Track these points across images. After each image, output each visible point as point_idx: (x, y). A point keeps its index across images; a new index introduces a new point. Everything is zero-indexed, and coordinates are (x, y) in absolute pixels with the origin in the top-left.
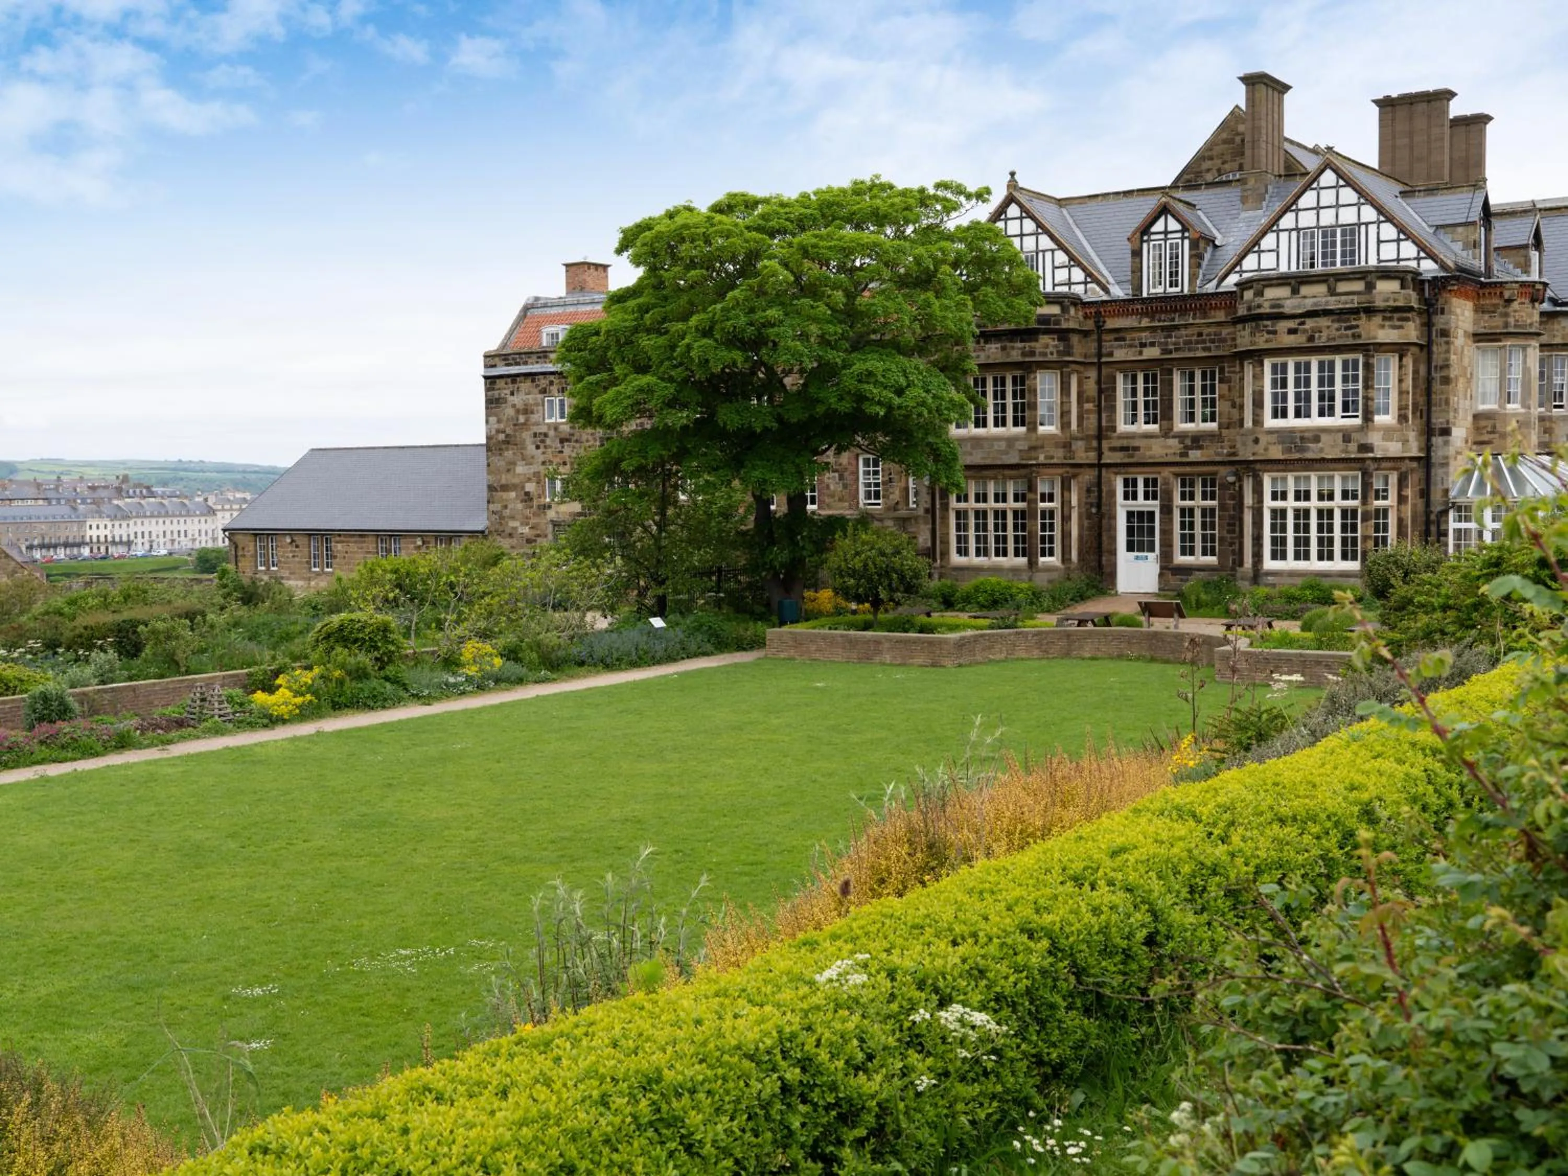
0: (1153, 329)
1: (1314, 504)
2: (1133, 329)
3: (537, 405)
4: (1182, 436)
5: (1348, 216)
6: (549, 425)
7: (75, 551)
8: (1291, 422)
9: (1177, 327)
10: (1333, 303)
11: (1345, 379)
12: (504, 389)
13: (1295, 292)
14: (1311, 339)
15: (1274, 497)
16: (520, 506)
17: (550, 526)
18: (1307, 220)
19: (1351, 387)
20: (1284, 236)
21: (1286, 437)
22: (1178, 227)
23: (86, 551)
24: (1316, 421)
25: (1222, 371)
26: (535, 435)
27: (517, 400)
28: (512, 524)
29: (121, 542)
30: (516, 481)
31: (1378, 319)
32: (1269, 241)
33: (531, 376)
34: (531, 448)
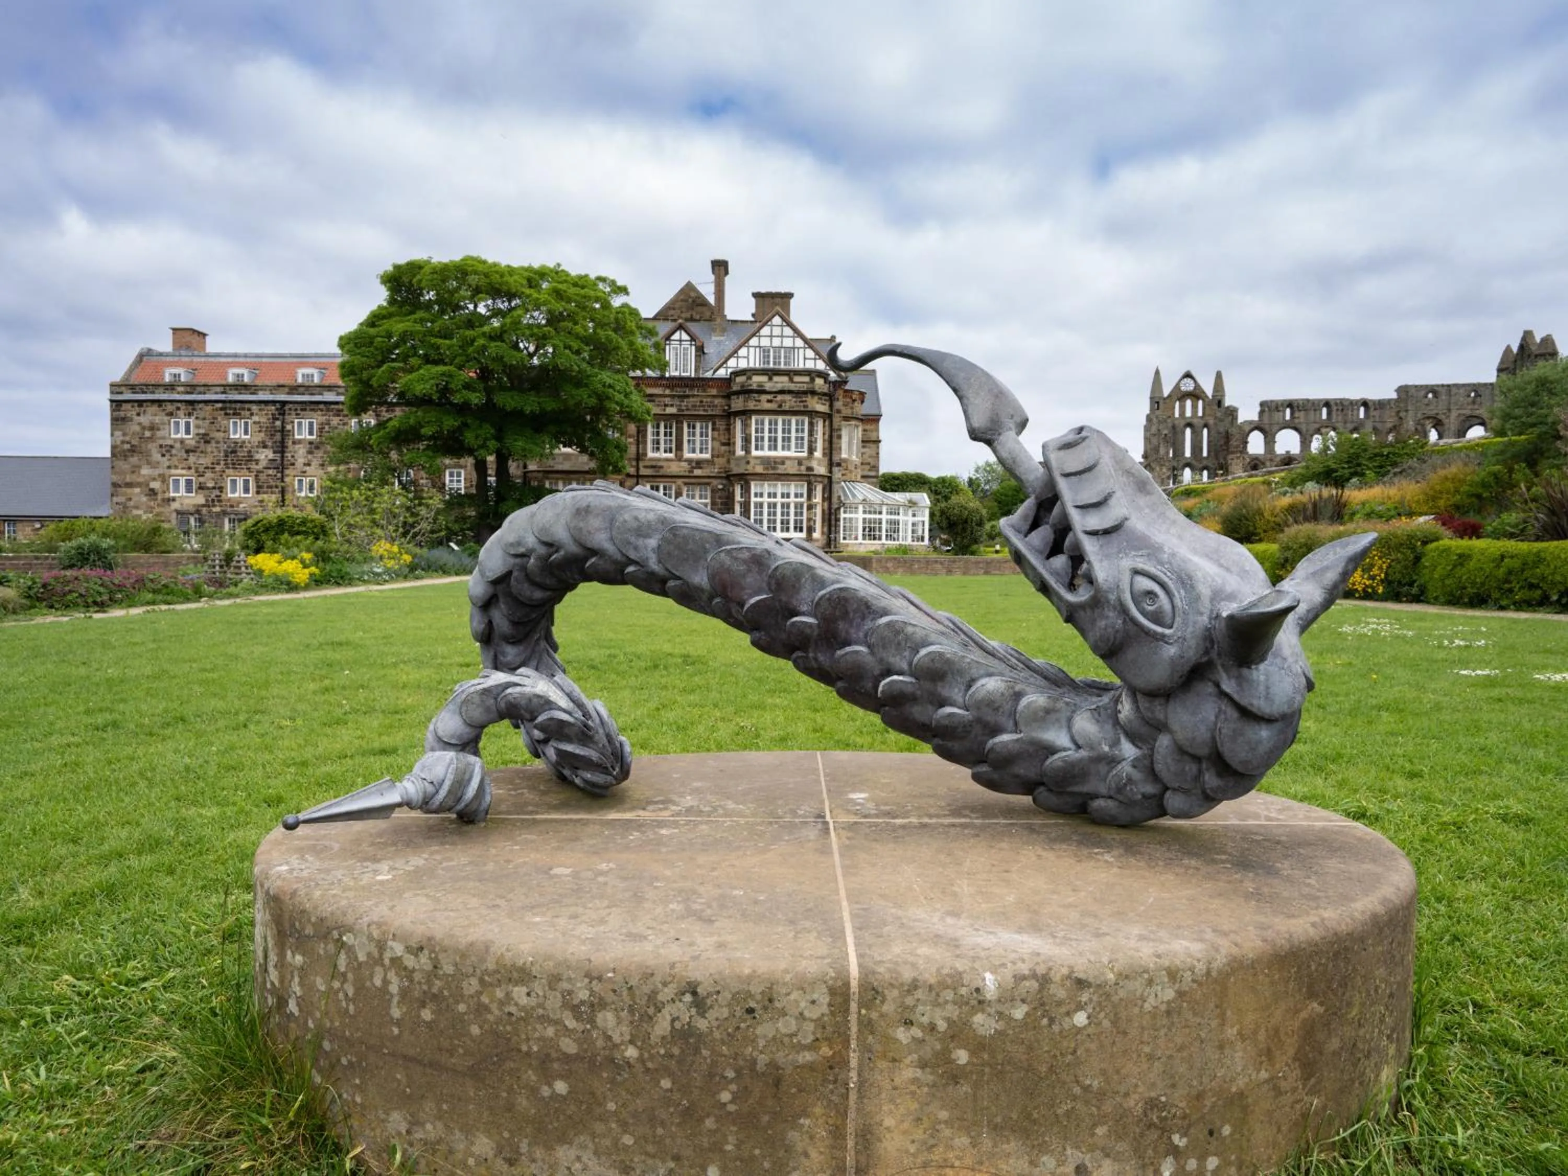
0: (672, 397)
1: (779, 500)
2: (660, 396)
3: (164, 424)
4: (689, 461)
5: (788, 342)
6: (175, 440)
8: (766, 453)
9: (688, 396)
10: (792, 387)
11: (797, 431)
12: (129, 411)
13: (770, 379)
14: (780, 406)
15: (756, 495)
16: (144, 499)
17: (174, 515)
18: (765, 342)
19: (800, 435)
20: (752, 350)
21: (765, 461)
22: (688, 338)
24: (780, 453)
25: (714, 424)
26: (161, 446)
27: (145, 420)
28: (135, 512)
30: (141, 480)
31: (816, 398)
32: (743, 352)
33: (159, 402)
34: (156, 456)
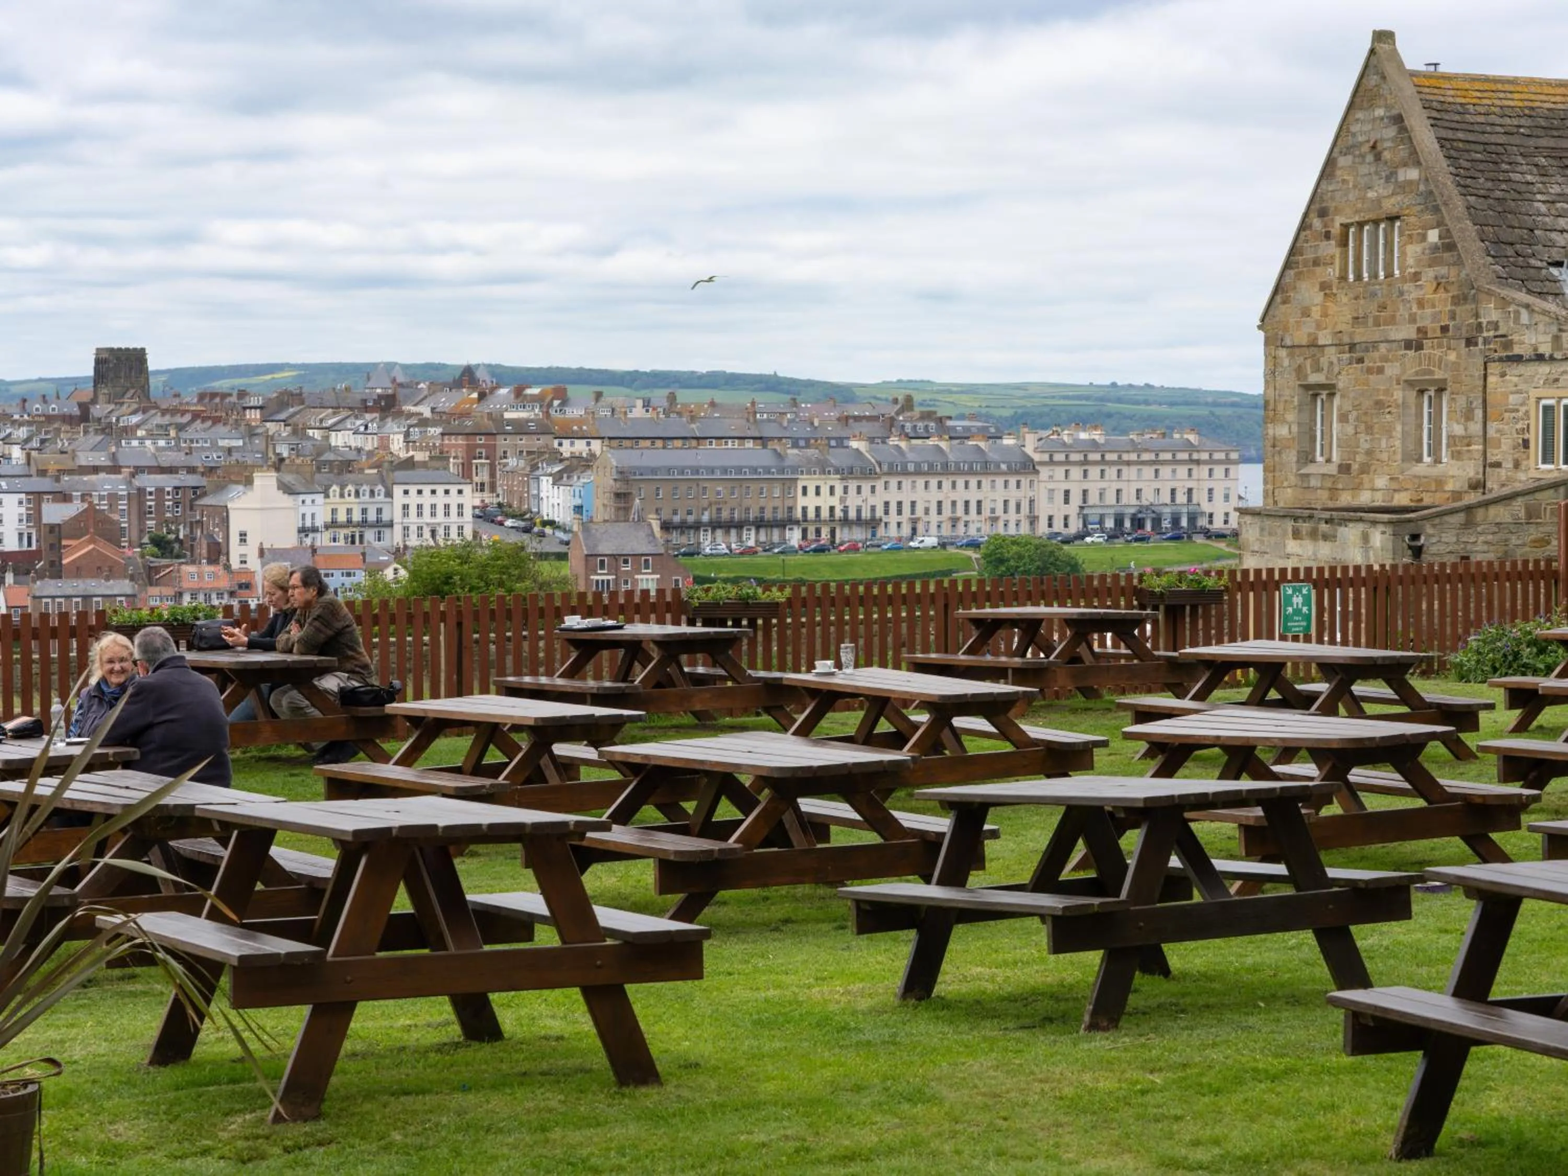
7: (776, 535)
23: (794, 537)
29: (859, 521)
